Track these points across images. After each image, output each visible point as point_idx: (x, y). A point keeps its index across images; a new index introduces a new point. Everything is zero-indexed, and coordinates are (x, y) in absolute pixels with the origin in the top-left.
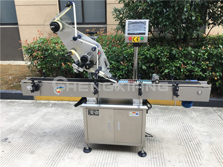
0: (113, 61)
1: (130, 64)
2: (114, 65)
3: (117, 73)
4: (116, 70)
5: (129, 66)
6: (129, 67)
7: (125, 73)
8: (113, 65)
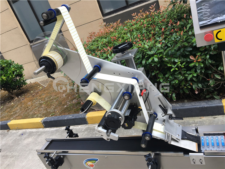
0: (177, 58)
1: (208, 57)
2: (180, 65)
3: (187, 75)
4: (185, 71)
5: (205, 60)
6: (207, 62)
7: (201, 72)
8: (177, 66)
